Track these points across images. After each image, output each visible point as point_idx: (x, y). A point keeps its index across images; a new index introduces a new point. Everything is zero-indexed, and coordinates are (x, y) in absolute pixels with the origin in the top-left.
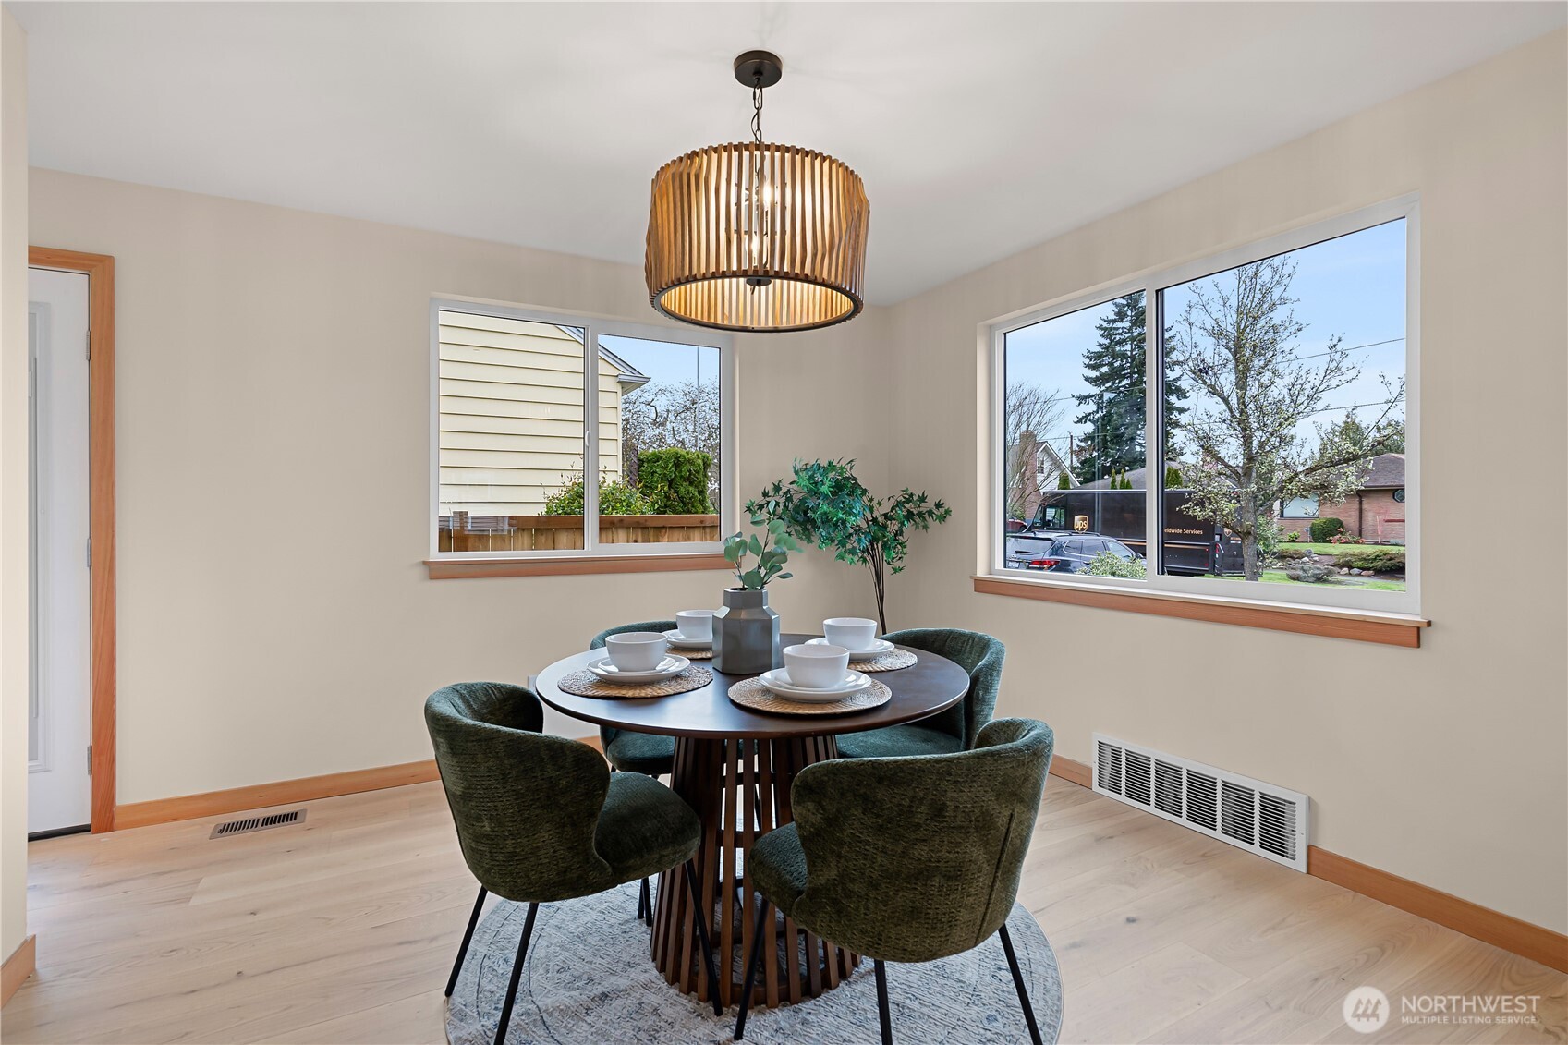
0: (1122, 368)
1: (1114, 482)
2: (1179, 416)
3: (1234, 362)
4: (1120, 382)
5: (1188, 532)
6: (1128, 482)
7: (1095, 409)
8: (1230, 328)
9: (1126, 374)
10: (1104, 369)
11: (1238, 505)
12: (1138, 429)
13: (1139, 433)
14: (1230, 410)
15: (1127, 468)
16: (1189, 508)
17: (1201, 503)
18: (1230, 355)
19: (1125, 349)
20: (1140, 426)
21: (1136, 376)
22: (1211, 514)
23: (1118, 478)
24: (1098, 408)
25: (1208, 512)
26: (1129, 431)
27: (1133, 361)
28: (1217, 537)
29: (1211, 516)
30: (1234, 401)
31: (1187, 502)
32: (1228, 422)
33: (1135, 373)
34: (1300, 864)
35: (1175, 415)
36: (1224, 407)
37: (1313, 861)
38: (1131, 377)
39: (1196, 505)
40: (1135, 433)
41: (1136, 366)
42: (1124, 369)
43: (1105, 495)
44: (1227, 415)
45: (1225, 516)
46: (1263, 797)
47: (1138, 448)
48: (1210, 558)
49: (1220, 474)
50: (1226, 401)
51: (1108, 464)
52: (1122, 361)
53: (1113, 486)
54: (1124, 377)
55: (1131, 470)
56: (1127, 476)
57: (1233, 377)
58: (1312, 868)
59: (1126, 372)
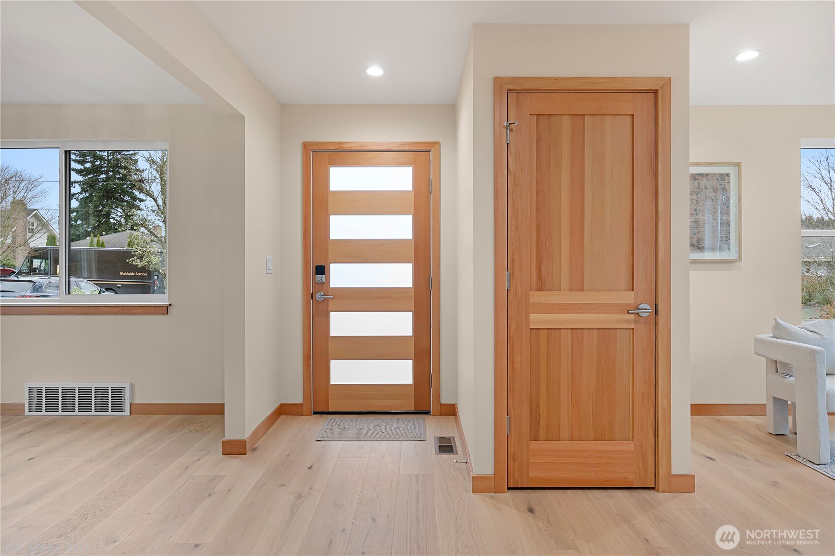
0: (101, 166)
1: (91, 243)
2: (140, 204)
3: (160, 179)
4: (99, 176)
5: (138, 274)
6: (103, 242)
7: (80, 191)
8: (158, 160)
9: (103, 171)
10: (88, 165)
11: (161, 259)
12: (112, 208)
13: (113, 211)
14: (158, 206)
15: (104, 233)
16: (134, 260)
17: (141, 258)
18: (158, 175)
19: (103, 154)
20: (114, 207)
21: (111, 173)
22: (147, 263)
23: (95, 239)
24: (82, 191)
25: (144, 263)
26: (106, 209)
27: (108, 164)
28: (156, 277)
29: (146, 265)
30: (160, 201)
31: (133, 256)
32: (156, 212)
33: (111, 171)
34: (127, 413)
35: (137, 203)
36: (154, 203)
37: (132, 409)
38: (107, 174)
39: (138, 258)
40: (110, 211)
41: (111, 167)
42: (103, 167)
43: (87, 250)
44: (156, 208)
45: (154, 265)
46: (113, 389)
47: (112, 221)
48: (152, 289)
49: (152, 241)
50: (155, 200)
51: (90, 230)
52: (101, 162)
53: (91, 244)
54: (102, 173)
55: (106, 234)
56: (101, 238)
57: (159, 188)
58: (132, 412)
59: (104, 169)
